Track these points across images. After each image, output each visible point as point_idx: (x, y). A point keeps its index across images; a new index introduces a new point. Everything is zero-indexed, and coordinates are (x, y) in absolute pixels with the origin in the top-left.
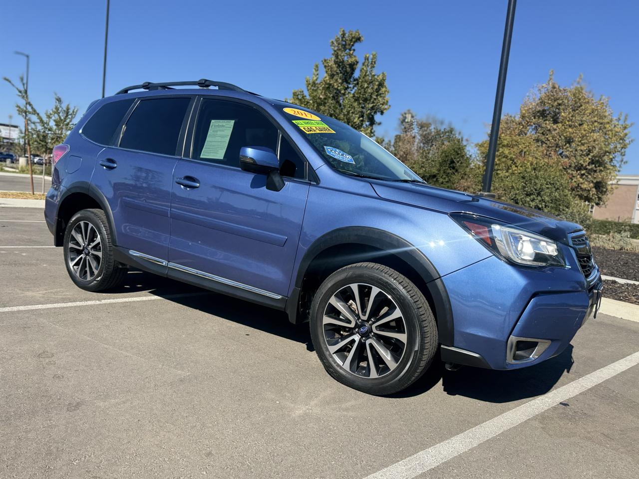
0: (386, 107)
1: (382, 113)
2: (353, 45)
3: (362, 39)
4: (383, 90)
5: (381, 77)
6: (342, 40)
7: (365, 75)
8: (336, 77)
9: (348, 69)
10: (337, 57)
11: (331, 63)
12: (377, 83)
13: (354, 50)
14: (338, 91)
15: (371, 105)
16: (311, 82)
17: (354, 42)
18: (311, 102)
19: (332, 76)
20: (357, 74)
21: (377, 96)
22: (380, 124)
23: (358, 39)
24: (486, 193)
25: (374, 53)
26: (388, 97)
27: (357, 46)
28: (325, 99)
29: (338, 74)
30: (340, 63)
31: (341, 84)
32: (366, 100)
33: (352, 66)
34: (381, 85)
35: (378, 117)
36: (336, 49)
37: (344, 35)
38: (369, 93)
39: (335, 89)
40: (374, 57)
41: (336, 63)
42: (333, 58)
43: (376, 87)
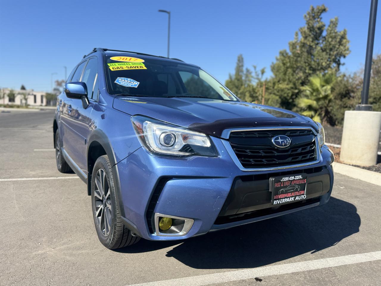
0: (347, 52)
1: (344, 57)
2: (320, 15)
3: (327, 9)
4: (344, 41)
5: (342, 33)
6: (312, 13)
7: (330, 33)
8: (308, 38)
9: (318, 31)
10: (309, 25)
11: (306, 29)
12: (339, 37)
13: (321, 18)
14: (311, 47)
15: (335, 53)
16: (291, 44)
17: (321, 13)
18: (292, 56)
19: (306, 38)
20: (324, 34)
21: (339, 46)
22: (344, 64)
23: (324, 10)
24: (363, 105)
25: (336, 17)
26: (348, 45)
27: (323, 15)
28: (302, 53)
29: (310, 35)
30: (311, 29)
31: (312, 42)
32: (331, 50)
33: (320, 29)
34: (343, 37)
35: (342, 60)
36: (307, 19)
37: (313, 9)
38: (333, 45)
39: (308, 46)
40: (337, 20)
41: (308, 28)
42: (306, 26)
43: (338, 40)
